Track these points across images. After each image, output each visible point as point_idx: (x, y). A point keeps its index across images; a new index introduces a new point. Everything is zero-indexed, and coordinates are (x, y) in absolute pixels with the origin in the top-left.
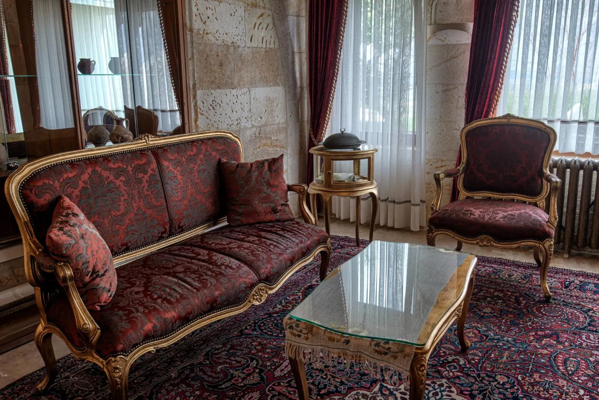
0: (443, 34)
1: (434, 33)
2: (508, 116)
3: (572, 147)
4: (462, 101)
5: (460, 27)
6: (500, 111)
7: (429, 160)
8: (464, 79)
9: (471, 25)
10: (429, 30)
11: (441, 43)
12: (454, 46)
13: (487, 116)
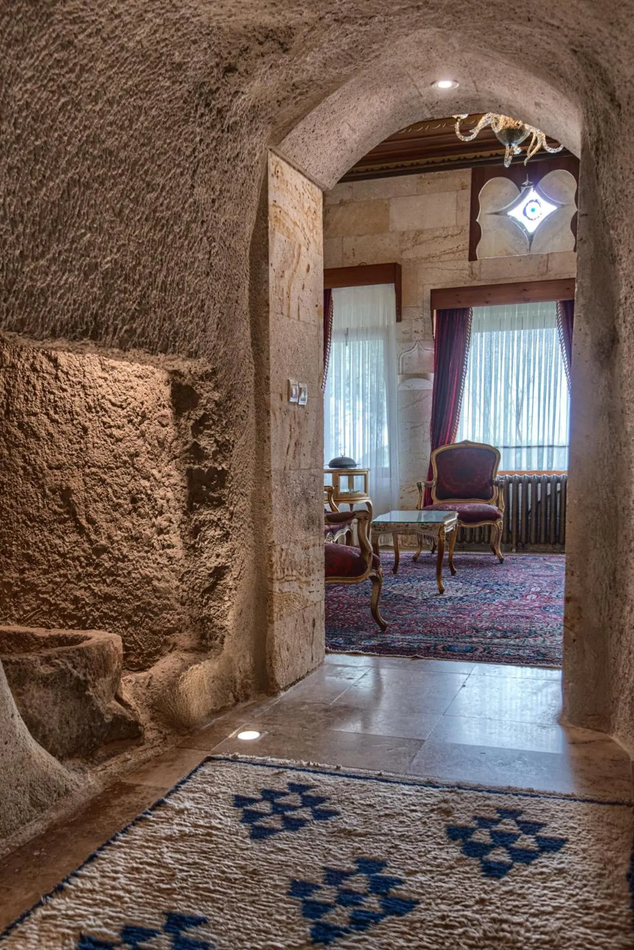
0: (409, 382)
1: (403, 381)
2: (466, 442)
3: (513, 467)
4: (428, 436)
5: (424, 376)
6: (458, 440)
7: (402, 486)
8: (429, 418)
9: (432, 375)
10: (398, 378)
11: (407, 389)
12: (419, 391)
13: (449, 443)
